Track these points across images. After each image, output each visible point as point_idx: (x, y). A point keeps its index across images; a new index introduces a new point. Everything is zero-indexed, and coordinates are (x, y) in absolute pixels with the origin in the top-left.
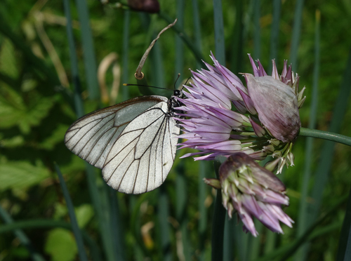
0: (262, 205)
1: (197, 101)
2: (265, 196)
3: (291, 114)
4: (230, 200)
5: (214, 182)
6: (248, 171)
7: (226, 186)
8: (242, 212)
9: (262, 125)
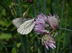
0: (50, 43)
1: (38, 21)
2: (50, 41)
3: (57, 25)
4: (43, 42)
5: (40, 38)
6: (47, 36)
7: (42, 39)
8: (45, 45)
9: (51, 27)
